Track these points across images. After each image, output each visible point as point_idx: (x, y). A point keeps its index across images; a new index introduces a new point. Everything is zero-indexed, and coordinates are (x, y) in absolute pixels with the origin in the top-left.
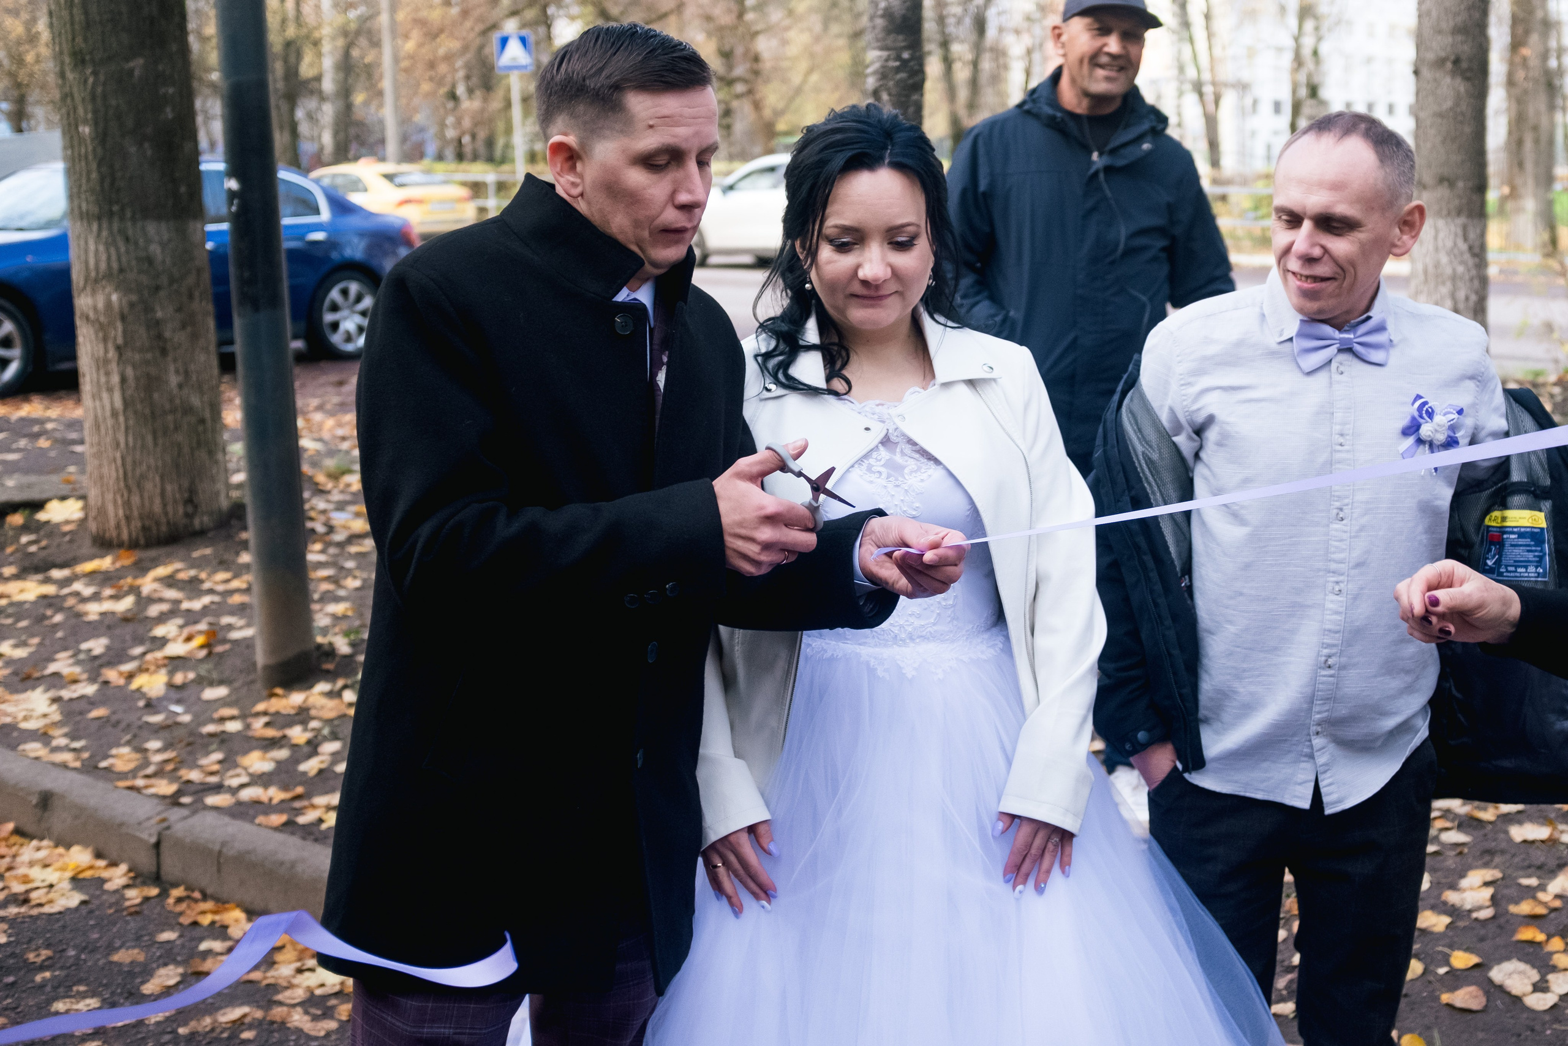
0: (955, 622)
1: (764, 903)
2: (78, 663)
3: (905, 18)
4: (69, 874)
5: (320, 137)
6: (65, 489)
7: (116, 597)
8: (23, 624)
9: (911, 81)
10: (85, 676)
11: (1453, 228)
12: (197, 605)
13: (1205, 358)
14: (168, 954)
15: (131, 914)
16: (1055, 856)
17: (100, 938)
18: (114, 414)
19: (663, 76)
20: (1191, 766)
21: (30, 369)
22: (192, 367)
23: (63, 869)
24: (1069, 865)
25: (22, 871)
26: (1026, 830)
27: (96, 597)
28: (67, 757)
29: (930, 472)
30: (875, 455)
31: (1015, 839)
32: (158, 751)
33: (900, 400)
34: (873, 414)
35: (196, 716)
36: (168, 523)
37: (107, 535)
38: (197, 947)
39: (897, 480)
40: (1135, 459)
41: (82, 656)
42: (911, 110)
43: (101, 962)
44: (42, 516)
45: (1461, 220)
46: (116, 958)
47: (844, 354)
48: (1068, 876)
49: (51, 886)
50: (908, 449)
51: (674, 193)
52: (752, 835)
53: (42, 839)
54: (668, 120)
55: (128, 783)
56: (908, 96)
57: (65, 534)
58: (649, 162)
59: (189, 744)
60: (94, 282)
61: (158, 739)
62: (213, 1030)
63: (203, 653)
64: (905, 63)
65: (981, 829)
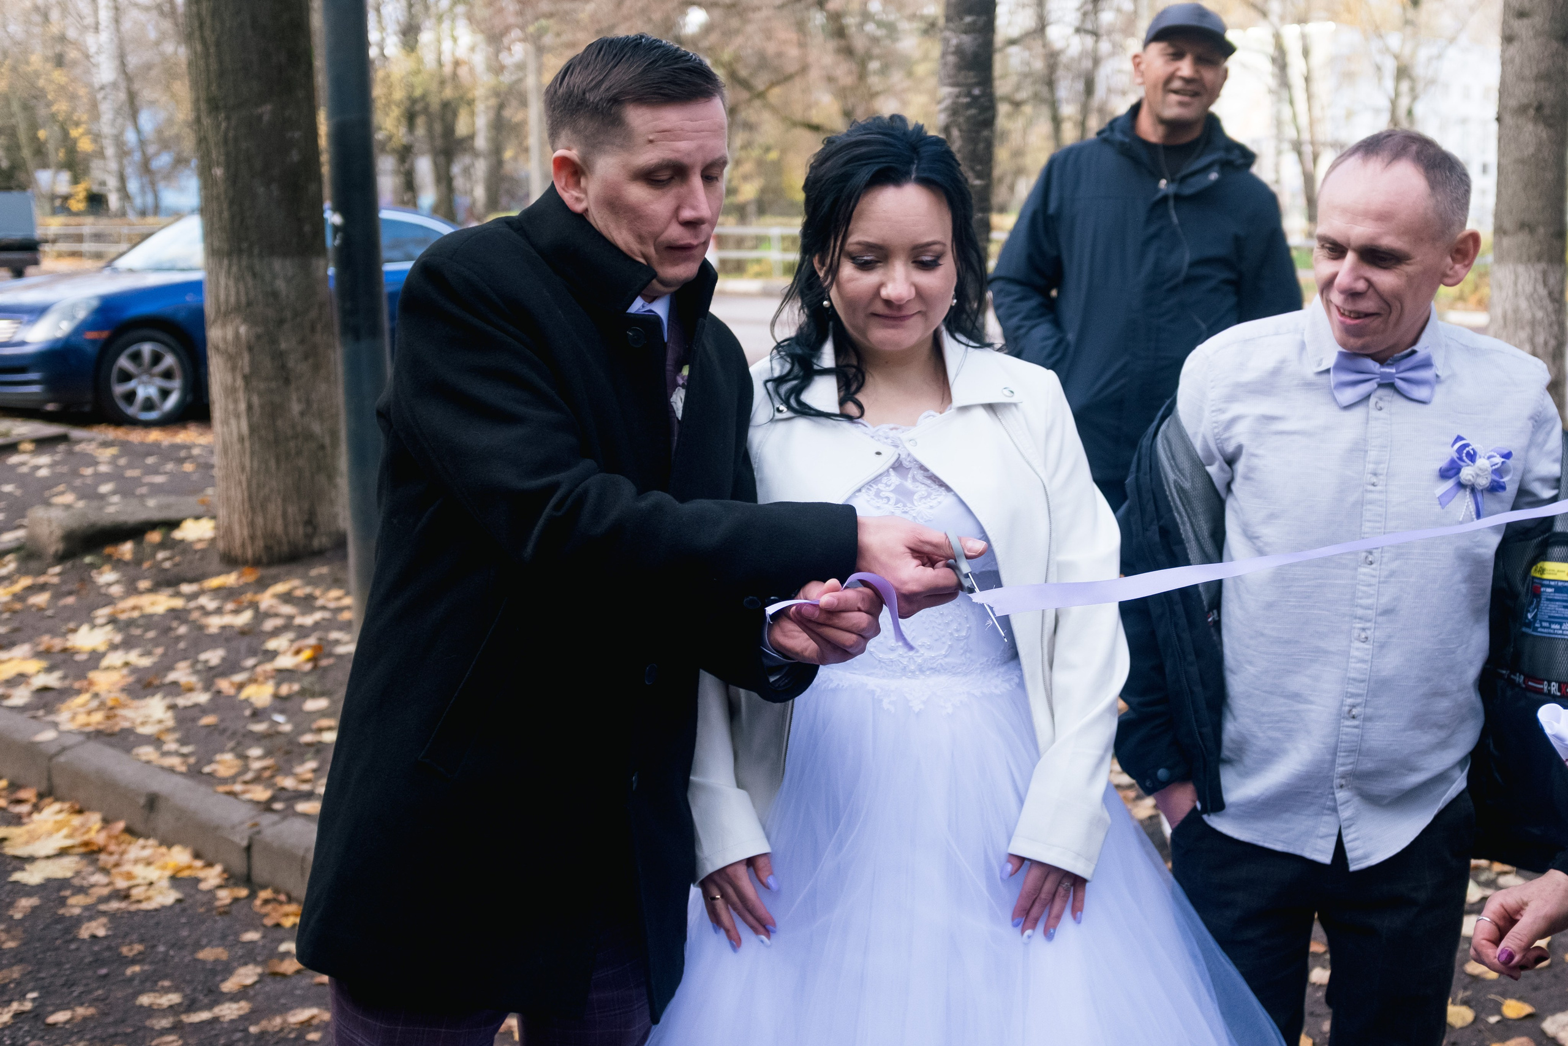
0: (968, 655)
1: (763, 937)
2: (196, 672)
3: (976, 55)
4: (168, 873)
5: (472, 190)
6: (200, 509)
7: (236, 612)
8: (151, 634)
9: (981, 118)
10: (200, 685)
11: (1533, 273)
12: (308, 620)
13: (1238, 385)
14: (250, 955)
15: (220, 914)
16: (1066, 902)
17: (189, 936)
18: (241, 439)
19: (662, 88)
20: (1209, 808)
21: (189, 398)
22: (314, 396)
23: (163, 868)
24: (1081, 911)
25: (127, 868)
26: (1035, 873)
27: (219, 611)
28: (175, 761)
29: (940, 498)
30: (885, 479)
31: (1025, 882)
32: (259, 758)
33: (914, 424)
34: (887, 438)
35: (296, 726)
36: (289, 542)
37: (233, 553)
38: (277, 948)
39: (905, 506)
40: (1166, 487)
41: (199, 667)
42: (981, 146)
43: (187, 960)
44: (178, 534)
45: (1542, 266)
46: (202, 955)
47: (860, 377)
48: (1079, 922)
49: (151, 884)
50: (920, 475)
51: (677, 209)
52: (751, 869)
53: (147, 837)
54: (667, 134)
55: (227, 788)
56: (978, 132)
57: (196, 552)
58: (650, 177)
59: (288, 753)
60: (225, 315)
61: (259, 746)
62: (282, 1030)
63: (308, 667)
64: (975, 99)
65: (989, 869)
